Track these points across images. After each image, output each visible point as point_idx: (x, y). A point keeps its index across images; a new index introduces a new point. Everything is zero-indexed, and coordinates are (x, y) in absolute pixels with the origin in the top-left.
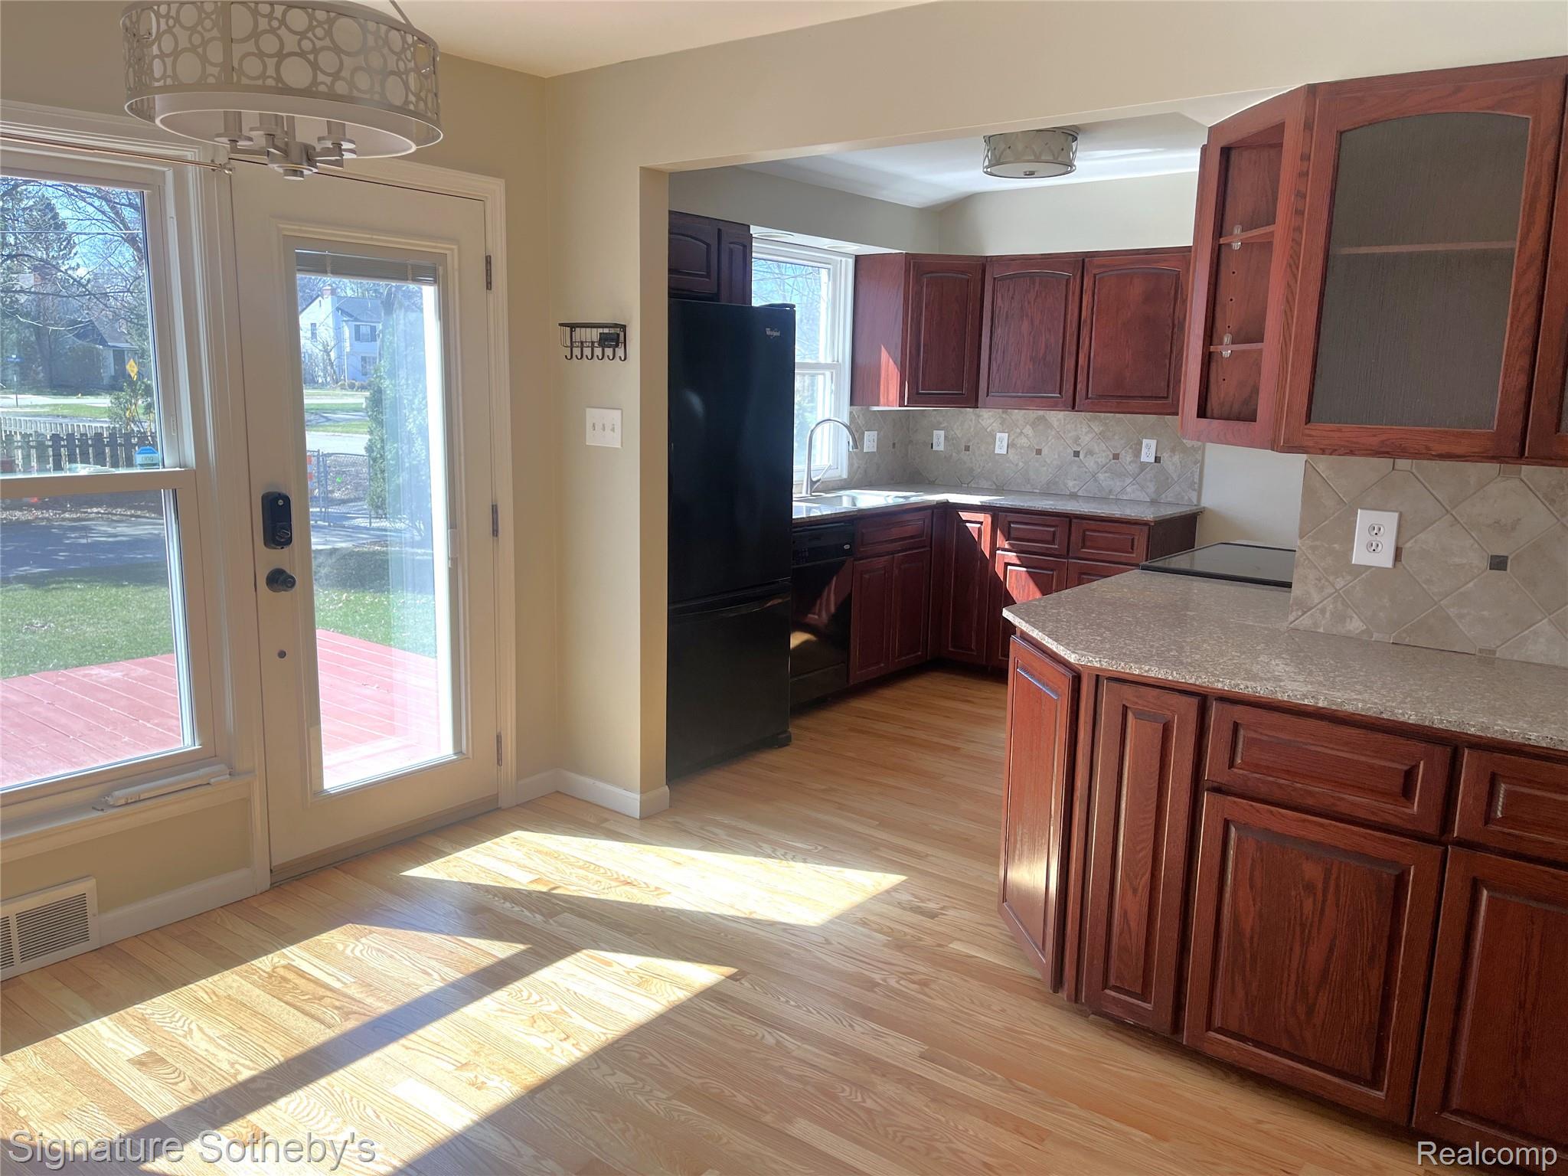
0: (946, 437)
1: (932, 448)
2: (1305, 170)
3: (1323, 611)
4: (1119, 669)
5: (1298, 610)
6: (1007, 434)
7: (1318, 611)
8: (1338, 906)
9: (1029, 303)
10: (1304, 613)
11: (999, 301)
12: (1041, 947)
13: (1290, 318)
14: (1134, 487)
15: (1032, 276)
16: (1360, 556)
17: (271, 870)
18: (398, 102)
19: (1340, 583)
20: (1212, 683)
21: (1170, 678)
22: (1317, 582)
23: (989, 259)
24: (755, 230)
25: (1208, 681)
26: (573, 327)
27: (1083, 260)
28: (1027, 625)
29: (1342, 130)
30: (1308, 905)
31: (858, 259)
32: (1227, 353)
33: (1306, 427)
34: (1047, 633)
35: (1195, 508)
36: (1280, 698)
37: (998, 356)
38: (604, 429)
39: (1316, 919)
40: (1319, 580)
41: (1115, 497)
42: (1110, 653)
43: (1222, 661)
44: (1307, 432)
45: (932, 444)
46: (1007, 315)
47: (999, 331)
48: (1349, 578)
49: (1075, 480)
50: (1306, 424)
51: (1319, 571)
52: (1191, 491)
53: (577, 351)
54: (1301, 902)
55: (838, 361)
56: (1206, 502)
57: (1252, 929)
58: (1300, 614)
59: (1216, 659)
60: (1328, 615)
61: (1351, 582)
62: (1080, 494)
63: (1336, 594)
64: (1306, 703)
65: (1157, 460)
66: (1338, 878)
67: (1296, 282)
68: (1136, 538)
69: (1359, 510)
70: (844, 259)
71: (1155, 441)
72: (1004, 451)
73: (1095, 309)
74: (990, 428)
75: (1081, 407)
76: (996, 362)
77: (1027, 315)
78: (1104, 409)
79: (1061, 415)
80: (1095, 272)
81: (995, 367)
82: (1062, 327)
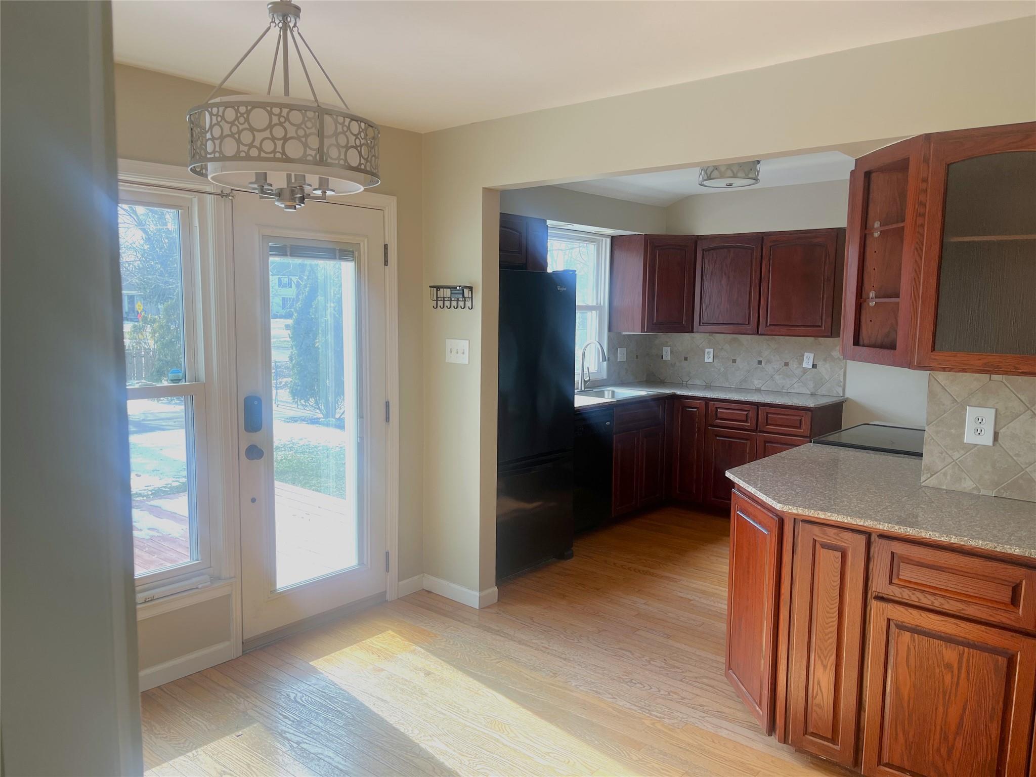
0: (671, 352)
1: (662, 358)
2: (925, 188)
3: (945, 474)
4: (810, 514)
5: (927, 473)
6: (712, 349)
7: (942, 475)
8: (968, 680)
9: (726, 265)
10: (932, 476)
11: (707, 266)
12: (758, 703)
13: (917, 283)
14: (799, 384)
15: (728, 248)
16: (969, 437)
17: (243, 643)
18: (354, 164)
19: (956, 455)
20: (876, 525)
21: (846, 521)
22: (940, 455)
23: (699, 238)
24: (549, 222)
25: (873, 524)
26: (438, 288)
27: (763, 238)
28: (744, 483)
29: (949, 163)
30: (948, 679)
31: (613, 239)
32: (872, 304)
33: (931, 353)
34: (759, 489)
35: (841, 398)
36: (924, 536)
37: (706, 300)
38: (457, 353)
39: (954, 688)
40: (942, 453)
41: (786, 391)
42: (803, 504)
43: (879, 509)
44: (932, 357)
45: (662, 356)
46: (712, 273)
47: (706, 284)
48: (962, 452)
49: (759, 379)
50: (932, 352)
51: (941, 447)
52: (838, 387)
53: (440, 303)
54: (943, 676)
55: (600, 304)
56: (848, 394)
57: (909, 695)
58: (929, 476)
59: (875, 508)
60: (949, 477)
61: (964, 455)
62: (762, 389)
63: (954, 463)
64: (942, 540)
65: (814, 366)
66: (968, 661)
67: (921, 258)
68: (803, 418)
69: (968, 407)
70: (604, 239)
71: (813, 354)
72: (711, 360)
73: (771, 269)
74: (701, 345)
75: (763, 332)
76: (705, 303)
77: (725, 274)
78: (778, 333)
79: (749, 337)
80: (771, 244)
81: (704, 307)
82: (749, 280)
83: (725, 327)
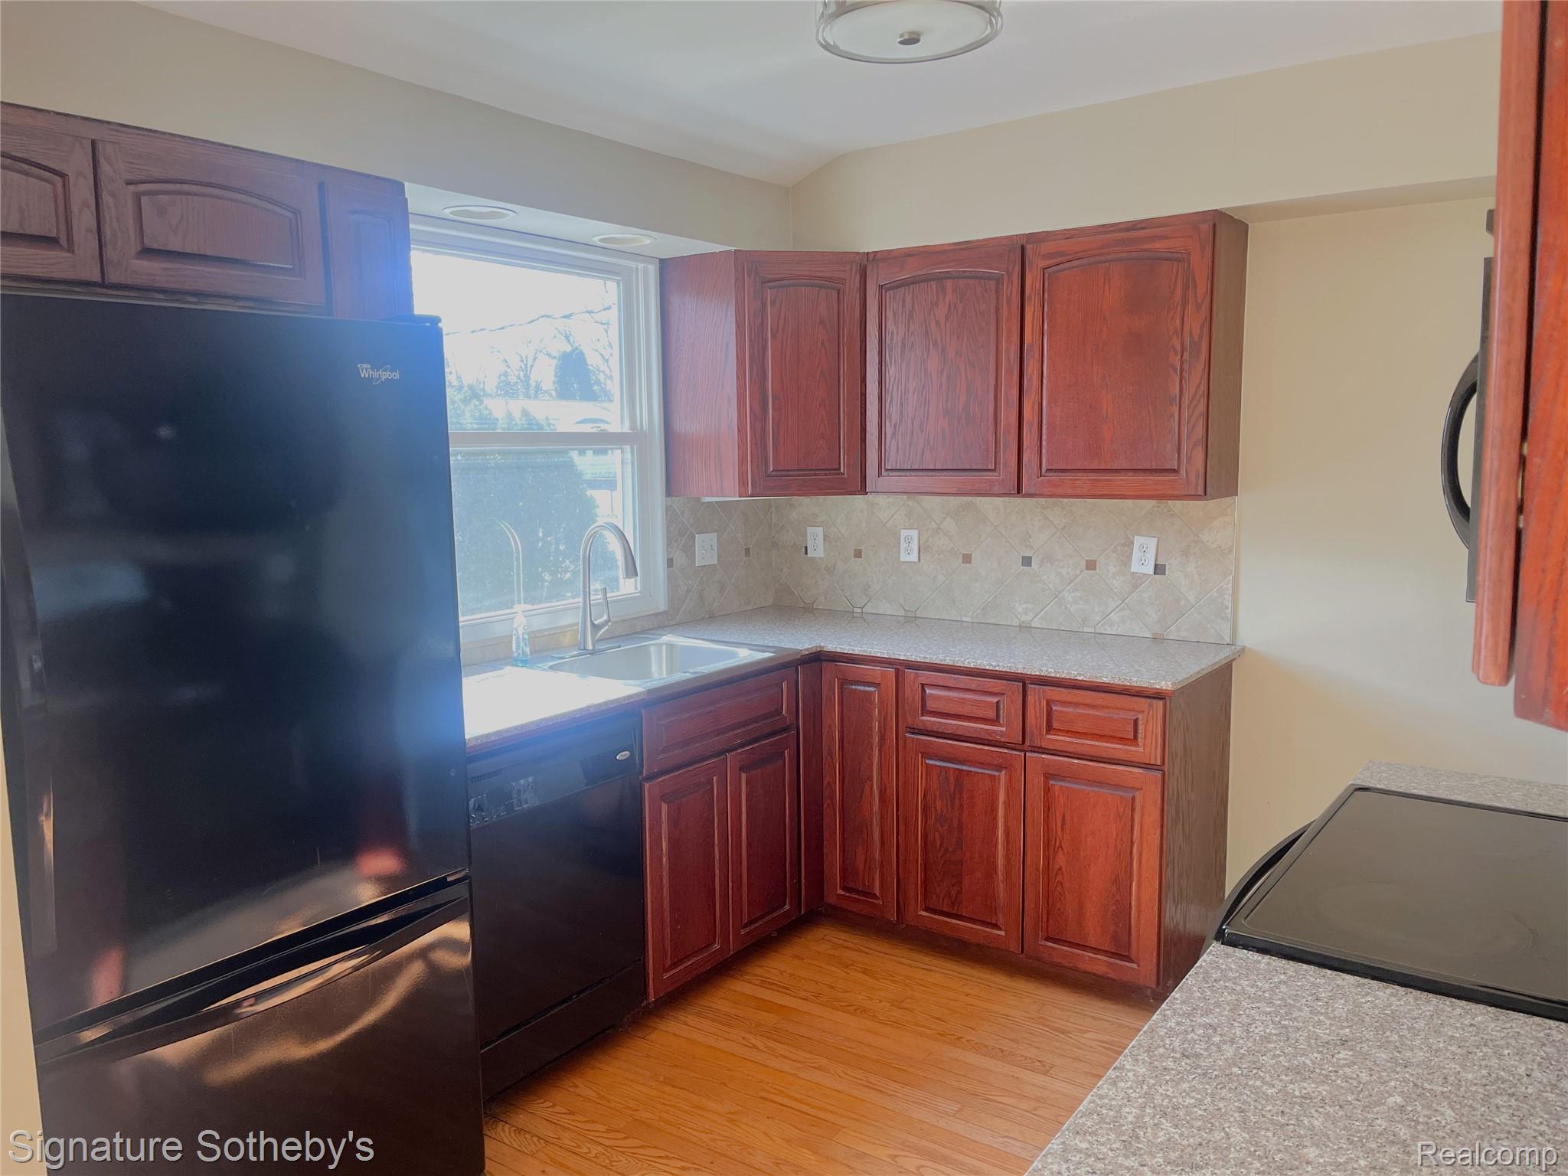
0: (826, 537)
1: (806, 553)
6: (916, 532)
9: (937, 323)
11: (891, 322)
14: (1122, 613)
15: (939, 278)
23: (871, 257)
31: (664, 264)
35: (1228, 651)
37: (893, 411)
41: (1092, 630)
45: (806, 548)
46: (903, 345)
47: (891, 372)
49: (1027, 602)
52: (1218, 618)
55: (643, 428)
56: (1246, 641)
62: (1036, 623)
65: (1159, 569)
68: (1142, 717)
70: (641, 266)
71: (1156, 540)
72: (914, 557)
73: (1046, 327)
74: (890, 522)
75: (1032, 490)
76: (891, 422)
77: (935, 344)
78: (1070, 491)
79: (999, 501)
80: (1042, 264)
81: (888, 429)
82: (992, 359)
83: (942, 477)
